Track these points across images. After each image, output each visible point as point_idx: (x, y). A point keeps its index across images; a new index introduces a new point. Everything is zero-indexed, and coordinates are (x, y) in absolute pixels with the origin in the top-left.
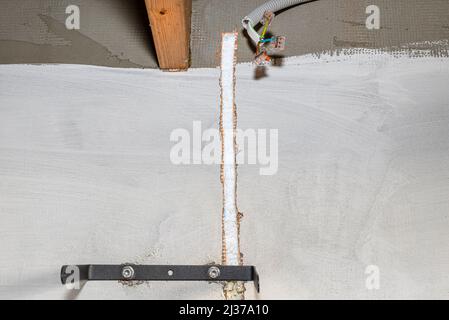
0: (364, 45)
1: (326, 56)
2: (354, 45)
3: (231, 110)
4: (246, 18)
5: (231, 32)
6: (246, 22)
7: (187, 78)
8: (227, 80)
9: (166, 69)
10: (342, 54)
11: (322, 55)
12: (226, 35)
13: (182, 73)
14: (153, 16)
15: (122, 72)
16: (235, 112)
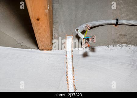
0: (126, 43)
1: (111, 47)
2: (122, 43)
3: (71, 69)
4: (77, 28)
5: (70, 35)
6: (77, 30)
7: (51, 54)
8: (69, 56)
9: (42, 50)
10: (118, 47)
11: (109, 46)
12: (68, 37)
13: (49, 52)
14: (33, 21)
15: (22, 50)
16: (73, 70)
